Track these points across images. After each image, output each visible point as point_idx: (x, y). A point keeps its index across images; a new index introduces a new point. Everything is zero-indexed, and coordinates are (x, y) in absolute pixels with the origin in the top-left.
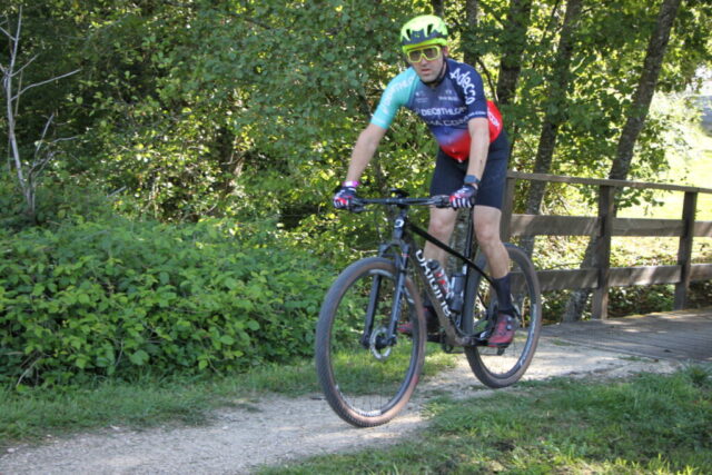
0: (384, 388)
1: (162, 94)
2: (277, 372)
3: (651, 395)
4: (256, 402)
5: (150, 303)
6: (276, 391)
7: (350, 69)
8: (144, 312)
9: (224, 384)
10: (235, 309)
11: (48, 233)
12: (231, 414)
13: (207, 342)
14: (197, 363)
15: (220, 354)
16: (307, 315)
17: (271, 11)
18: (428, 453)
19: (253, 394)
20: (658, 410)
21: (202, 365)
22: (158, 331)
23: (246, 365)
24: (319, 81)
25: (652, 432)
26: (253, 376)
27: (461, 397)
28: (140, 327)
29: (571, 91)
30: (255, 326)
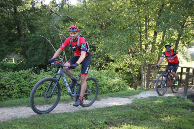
0: (127, 97)
1: (97, 51)
2: (111, 94)
3: (169, 99)
4: (107, 98)
5: (92, 83)
6: (111, 96)
7: (126, 47)
8: (91, 84)
9: (103, 95)
10: (105, 84)
11: (78, 72)
12: (103, 99)
13: (101, 89)
14: (99, 92)
15: (103, 91)
16: (117, 85)
17: (114, 38)
18: (131, 106)
19: (107, 97)
20: (169, 102)
21: (100, 92)
22: (94, 87)
23: (107, 93)
24: (121, 49)
25: (168, 105)
26: (107, 94)
27: (139, 98)
28: (91, 86)
29: (163, 50)
30: (108, 87)
